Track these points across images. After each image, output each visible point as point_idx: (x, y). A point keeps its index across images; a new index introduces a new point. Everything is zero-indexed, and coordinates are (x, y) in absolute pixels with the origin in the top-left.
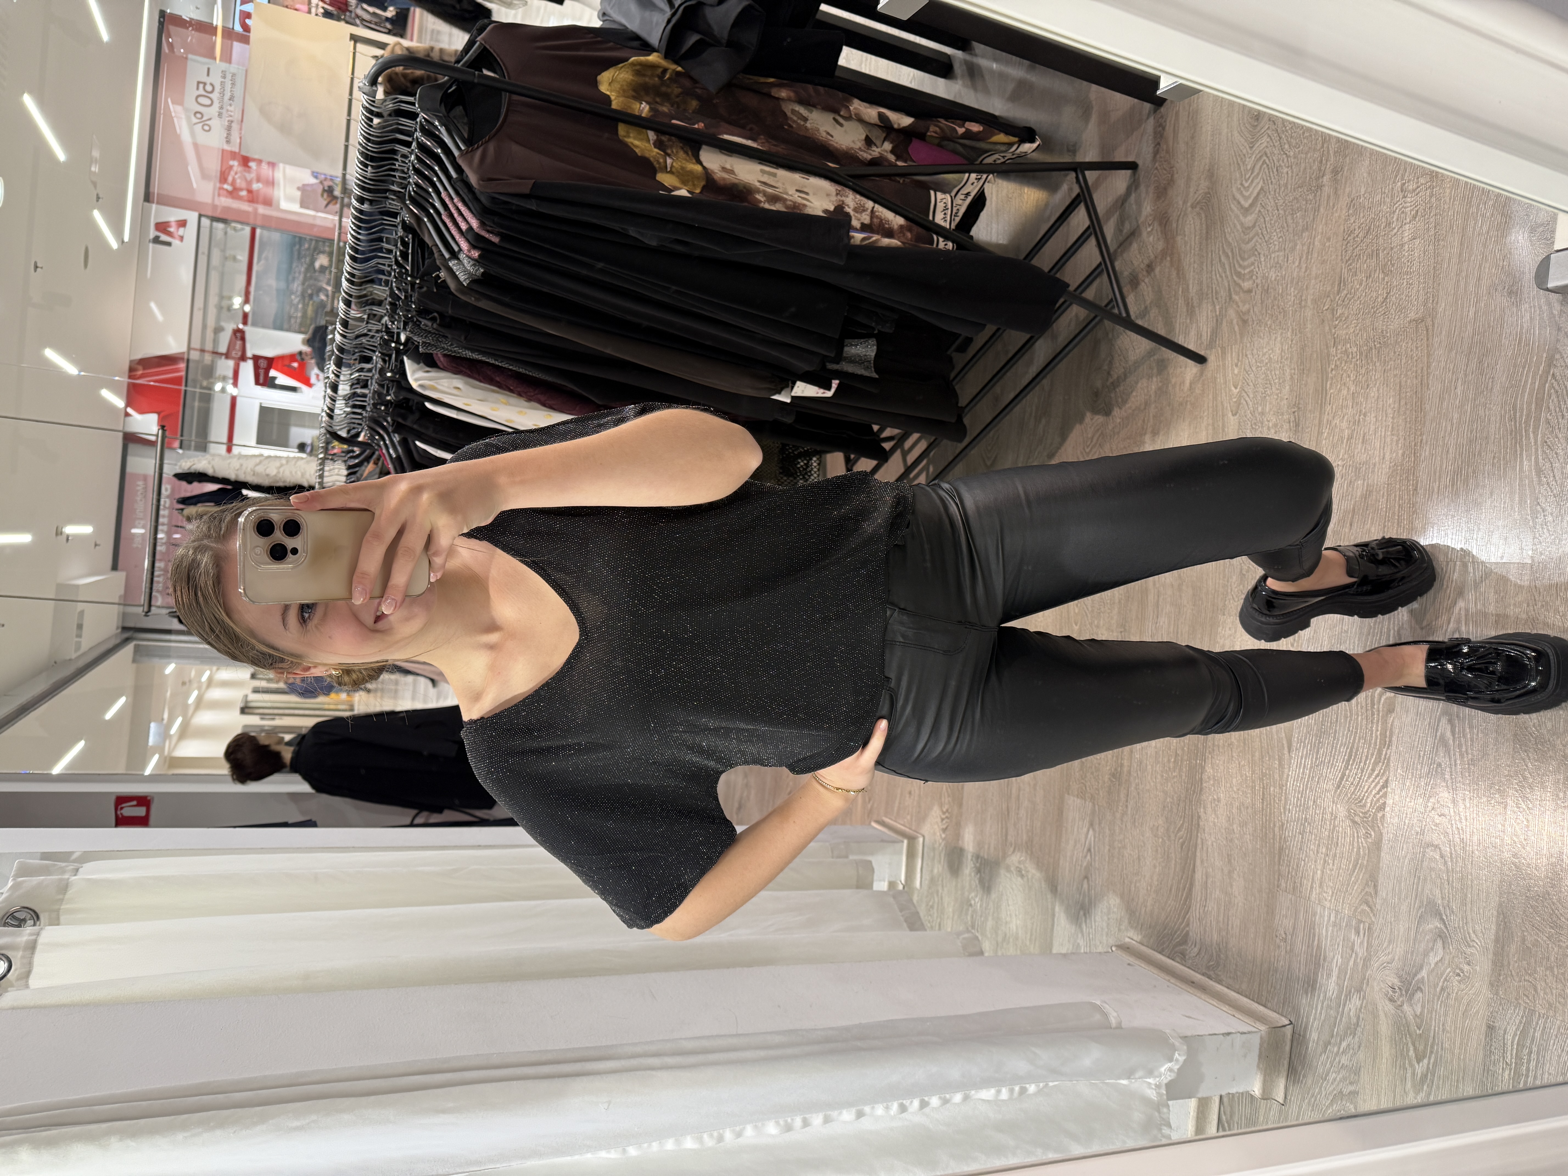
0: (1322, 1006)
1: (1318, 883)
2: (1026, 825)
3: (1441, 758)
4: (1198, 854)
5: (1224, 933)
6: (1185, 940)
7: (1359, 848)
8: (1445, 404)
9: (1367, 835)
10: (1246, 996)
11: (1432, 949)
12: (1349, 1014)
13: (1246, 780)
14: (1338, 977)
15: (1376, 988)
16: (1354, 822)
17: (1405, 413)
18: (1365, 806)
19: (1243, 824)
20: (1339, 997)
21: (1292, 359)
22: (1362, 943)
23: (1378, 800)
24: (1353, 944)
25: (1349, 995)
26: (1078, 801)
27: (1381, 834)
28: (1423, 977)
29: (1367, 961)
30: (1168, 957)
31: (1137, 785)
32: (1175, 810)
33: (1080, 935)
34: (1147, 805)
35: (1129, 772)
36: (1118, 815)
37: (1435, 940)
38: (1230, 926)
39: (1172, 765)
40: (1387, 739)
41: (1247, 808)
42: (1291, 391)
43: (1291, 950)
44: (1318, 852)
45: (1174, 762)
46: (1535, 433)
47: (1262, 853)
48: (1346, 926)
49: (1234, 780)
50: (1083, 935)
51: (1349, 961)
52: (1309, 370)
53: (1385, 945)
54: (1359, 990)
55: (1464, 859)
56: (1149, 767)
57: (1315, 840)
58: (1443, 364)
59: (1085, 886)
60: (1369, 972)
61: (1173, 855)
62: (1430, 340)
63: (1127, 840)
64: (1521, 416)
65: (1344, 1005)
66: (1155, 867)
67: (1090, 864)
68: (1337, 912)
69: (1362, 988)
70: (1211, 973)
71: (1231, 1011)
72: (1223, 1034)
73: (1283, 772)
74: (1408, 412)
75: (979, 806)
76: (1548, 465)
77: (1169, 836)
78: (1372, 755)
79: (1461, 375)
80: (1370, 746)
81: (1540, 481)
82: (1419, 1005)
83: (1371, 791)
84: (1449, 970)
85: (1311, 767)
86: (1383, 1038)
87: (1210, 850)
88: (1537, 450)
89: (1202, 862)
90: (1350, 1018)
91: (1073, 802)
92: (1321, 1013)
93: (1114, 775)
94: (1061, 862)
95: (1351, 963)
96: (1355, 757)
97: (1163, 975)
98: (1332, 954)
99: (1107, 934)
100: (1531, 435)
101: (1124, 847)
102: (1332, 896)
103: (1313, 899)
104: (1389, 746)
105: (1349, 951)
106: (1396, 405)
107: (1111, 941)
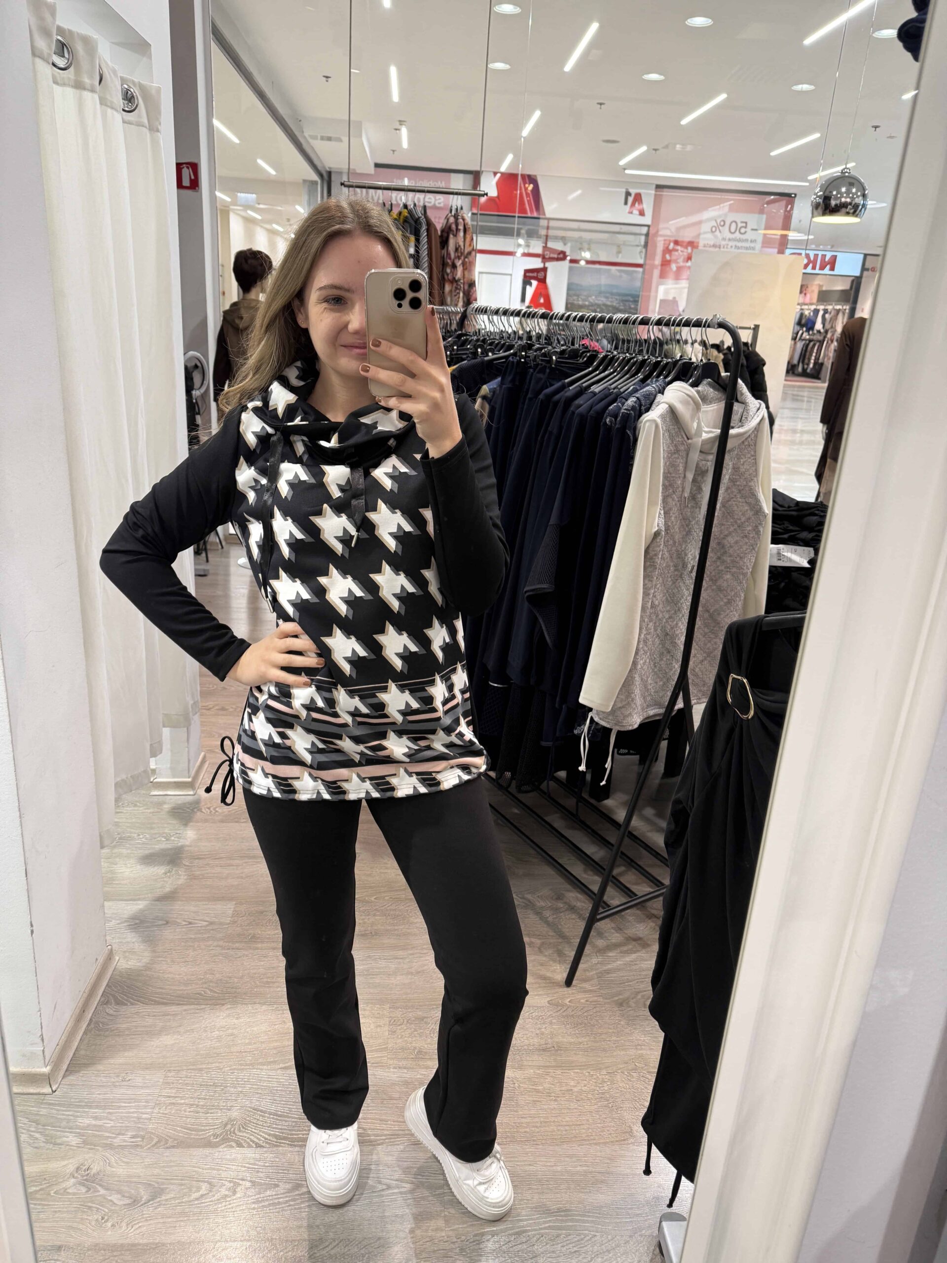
0: (69, 1115)
1: (174, 1101)
2: (207, 873)
3: (283, 1187)
4: (192, 1007)
5: (127, 1033)
6: (119, 1003)
7: (204, 1130)
8: (567, 1159)
9: (216, 1136)
10: (74, 1054)
11: (124, 1196)
12: (64, 1137)
13: (256, 1037)
14: (95, 1126)
15: (87, 1156)
16: (226, 1124)
17: (558, 1130)
18: (240, 1131)
19: (219, 1039)
20: (78, 1127)
21: (595, 1042)
22: (125, 1141)
23: (245, 1141)
24: (123, 1134)
25: (80, 1135)
26: (230, 912)
27: (217, 1147)
28: (99, 1191)
29: (110, 1147)
30: (104, 991)
31: (247, 956)
32: (227, 985)
33: (118, 922)
34: (230, 964)
35: (257, 949)
36: (221, 943)
37: (130, 1198)
38: (133, 1037)
39: (265, 980)
40: (296, 1143)
41: (233, 1041)
42: (571, 1043)
43: (115, 1086)
44: (199, 1099)
45: (267, 982)
46: (550, 1228)
47: (197, 1055)
48: (139, 1128)
49: (255, 1029)
50: (119, 924)
51: (109, 1132)
52: (587, 1056)
53: (125, 1160)
54: (85, 1143)
55: (200, 1213)
56: (262, 963)
57: (209, 1096)
58: (599, 1154)
59: (160, 922)
60: (100, 1149)
61: (190, 987)
62: (617, 1143)
63: (200, 951)
64: (561, 1216)
65: (71, 1132)
66: (179, 975)
67: (178, 924)
68: (150, 1119)
69: (87, 1144)
70: (92, 1026)
71: (62, 1043)
72: (42, 1035)
73: (264, 1065)
74: (559, 1133)
75: (222, 836)
76: (524, 1240)
77: (205, 983)
78: (282, 1133)
79: (591, 1169)
80: (290, 1130)
81: (511, 1235)
82: (75, 1191)
83: (252, 1135)
84: (106, 1210)
85: (269, 1086)
86: (46, 1166)
87: (196, 1015)
88: (535, 1230)
89: (185, 1010)
90: (60, 1137)
91: (229, 908)
92: (63, 1115)
93: (254, 937)
94: (180, 902)
95: (107, 1134)
96: (280, 1120)
97: (89, 988)
98: (114, 1118)
99: (121, 942)
100: (547, 1225)
101: (195, 950)
102: (163, 1113)
103: (159, 1099)
104: (291, 1145)
105: (117, 1132)
106: (565, 1123)
107: (115, 947)
